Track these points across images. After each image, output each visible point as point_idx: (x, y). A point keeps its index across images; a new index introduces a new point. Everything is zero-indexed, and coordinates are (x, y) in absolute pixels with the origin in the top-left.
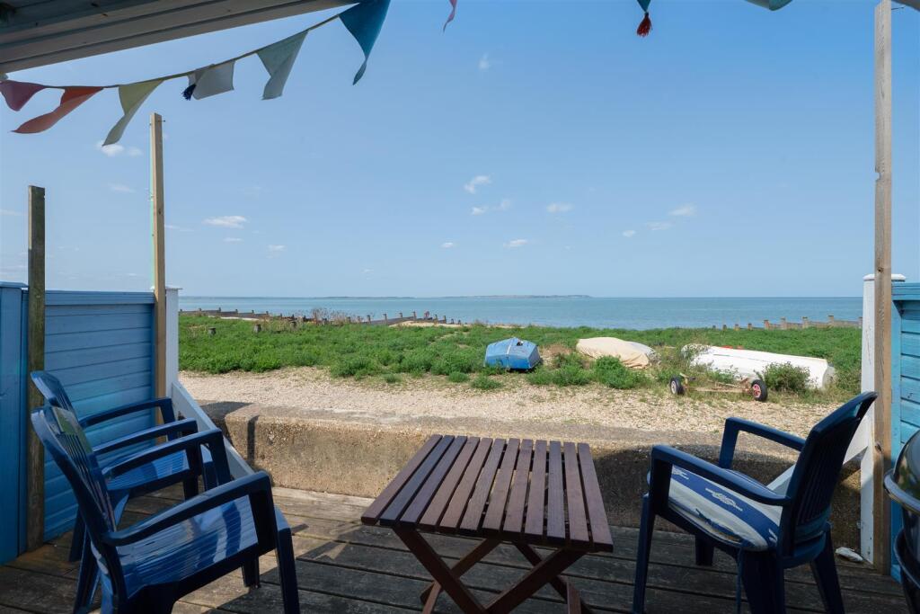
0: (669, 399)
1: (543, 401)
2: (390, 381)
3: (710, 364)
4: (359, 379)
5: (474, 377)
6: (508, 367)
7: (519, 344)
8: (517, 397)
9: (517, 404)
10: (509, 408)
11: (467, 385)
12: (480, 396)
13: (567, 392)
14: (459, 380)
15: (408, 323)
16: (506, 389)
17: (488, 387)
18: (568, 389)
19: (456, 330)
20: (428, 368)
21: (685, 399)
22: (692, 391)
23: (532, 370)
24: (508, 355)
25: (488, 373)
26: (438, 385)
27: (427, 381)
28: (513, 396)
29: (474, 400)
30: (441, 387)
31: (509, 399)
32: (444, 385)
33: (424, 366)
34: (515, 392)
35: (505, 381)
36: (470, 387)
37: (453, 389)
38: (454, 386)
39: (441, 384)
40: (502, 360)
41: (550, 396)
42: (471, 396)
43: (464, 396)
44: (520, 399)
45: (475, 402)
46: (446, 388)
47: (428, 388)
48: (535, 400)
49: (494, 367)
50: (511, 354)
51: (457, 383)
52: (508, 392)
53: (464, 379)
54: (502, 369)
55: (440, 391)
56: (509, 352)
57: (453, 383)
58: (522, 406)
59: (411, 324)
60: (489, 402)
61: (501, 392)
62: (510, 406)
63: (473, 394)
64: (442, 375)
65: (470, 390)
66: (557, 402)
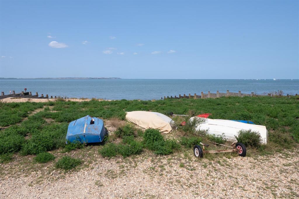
0: (195, 161)
3: (207, 130)
5: (59, 155)
6: (85, 142)
7: (92, 123)
9: (96, 184)
12: (64, 177)
13: (130, 163)
14: (46, 160)
16: (86, 166)
18: (130, 159)
19: (45, 104)
20: (18, 148)
21: (205, 160)
22: (208, 153)
23: (102, 143)
24: (84, 134)
25: (69, 149)
26: (25, 169)
27: (15, 165)
28: (91, 173)
29: (59, 185)
30: (28, 170)
31: (88, 178)
32: (31, 168)
33: (13, 149)
34: (92, 168)
35: (84, 156)
36: (55, 168)
37: (38, 173)
38: (40, 168)
39: (28, 167)
40: (80, 138)
41: (120, 168)
42: (56, 180)
43: (49, 181)
44: (97, 177)
45: (59, 187)
46: (32, 171)
47: (15, 174)
48: (110, 177)
49: (75, 144)
50: (87, 133)
51: (43, 164)
52: (87, 169)
53: (49, 160)
54: (81, 145)
55: (26, 176)
56: (85, 130)
57: (39, 165)
58: (101, 186)
59: (10, 100)
60: (72, 186)
61: (81, 170)
62: (91, 188)
63: (57, 177)
64: (29, 155)
65: (54, 171)
66: (126, 176)
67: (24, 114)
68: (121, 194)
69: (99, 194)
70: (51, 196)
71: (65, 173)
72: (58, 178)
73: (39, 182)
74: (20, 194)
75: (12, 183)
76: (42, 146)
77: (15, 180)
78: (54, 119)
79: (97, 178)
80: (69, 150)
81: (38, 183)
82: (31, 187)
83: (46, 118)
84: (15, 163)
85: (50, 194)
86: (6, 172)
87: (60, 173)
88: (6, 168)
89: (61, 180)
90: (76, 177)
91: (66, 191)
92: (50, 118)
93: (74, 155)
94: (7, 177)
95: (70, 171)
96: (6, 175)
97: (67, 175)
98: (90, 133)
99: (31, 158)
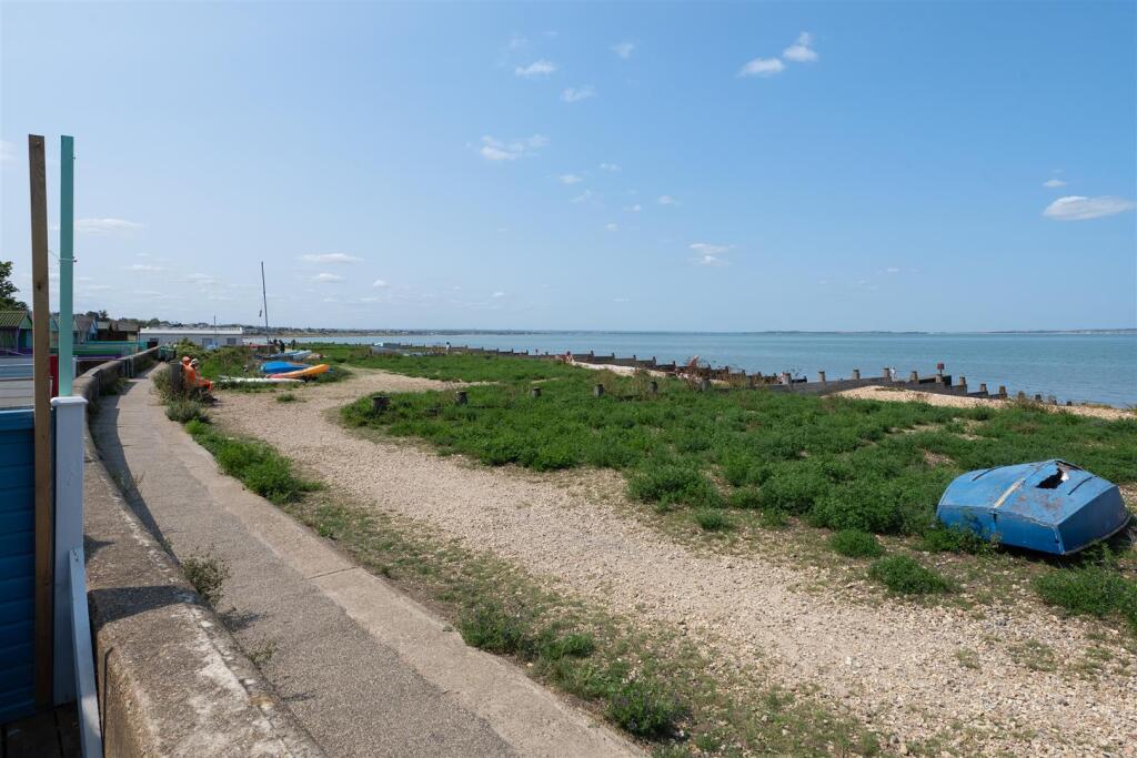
1: (1050, 667)
2: (711, 526)
4: (662, 512)
5: (896, 548)
6: (995, 539)
8: (970, 634)
9: (959, 656)
10: (922, 666)
11: (864, 566)
12: (877, 604)
14: (852, 551)
15: (867, 393)
16: (961, 603)
17: (910, 586)
24: (995, 510)
25: (937, 545)
26: (802, 554)
27: (785, 540)
28: (966, 627)
29: (852, 615)
30: (805, 559)
31: (946, 635)
32: (812, 557)
33: (793, 504)
34: (981, 617)
35: (973, 577)
36: (866, 575)
37: (823, 571)
38: (832, 564)
39: (808, 553)
40: (980, 520)
41: (1087, 655)
42: (853, 602)
43: (836, 598)
44: (977, 643)
45: (851, 620)
46: (812, 564)
47: (775, 555)
48: (1022, 659)
49: (955, 533)
50: (1007, 509)
51: (845, 559)
52: (960, 612)
53: (865, 552)
54: (978, 542)
55: (795, 569)
56: (1001, 501)
57: (835, 556)
58: (970, 666)
59: (873, 393)
60: (887, 631)
61: (940, 608)
62: (934, 656)
63: (860, 597)
64: (826, 530)
65: (862, 582)
66: (1094, 683)
67: (873, 432)
68: (1025, 716)
69: (945, 682)
70: (819, 627)
71: (885, 597)
72: (862, 601)
73: (814, 590)
74: (762, 596)
75: (761, 572)
76: (860, 515)
77: (769, 568)
78: (951, 456)
79: (977, 645)
80: (937, 549)
81: (809, 590)
82: (789, 593)
83: (933, 452)
84: (789, 536)
85: (821, 624)
86: (761, 548)
87: (873, 592)
88: (766, 538)
89: (866, 607)
90: (912, 616)
91: (861, 635)
92: (944, 452)
93: (946, 565)
94: (758, 556)
95: (902, 597)
96: (758, 552)
97: (890, 603)
98: (1018, 513)
99: (825, 536)
